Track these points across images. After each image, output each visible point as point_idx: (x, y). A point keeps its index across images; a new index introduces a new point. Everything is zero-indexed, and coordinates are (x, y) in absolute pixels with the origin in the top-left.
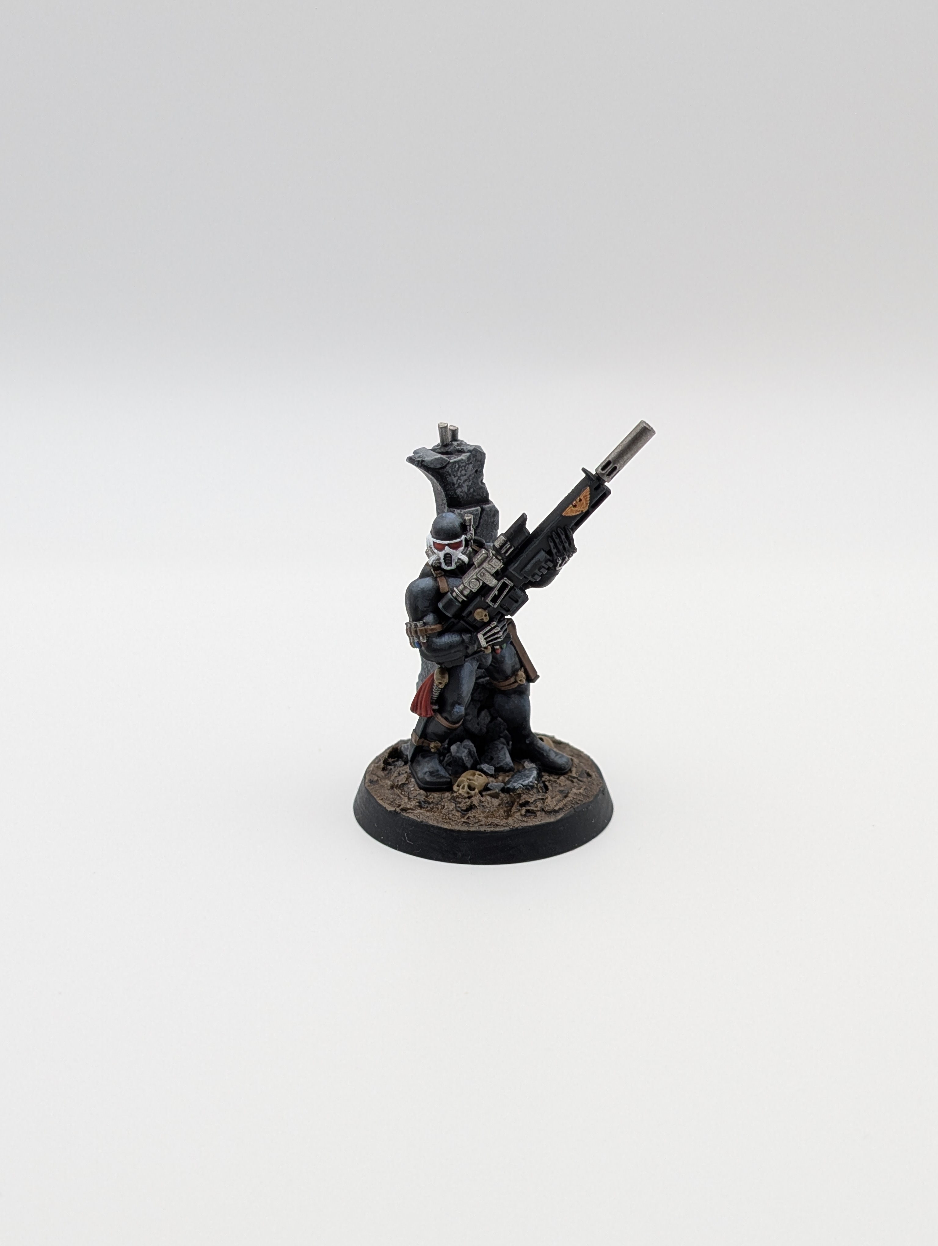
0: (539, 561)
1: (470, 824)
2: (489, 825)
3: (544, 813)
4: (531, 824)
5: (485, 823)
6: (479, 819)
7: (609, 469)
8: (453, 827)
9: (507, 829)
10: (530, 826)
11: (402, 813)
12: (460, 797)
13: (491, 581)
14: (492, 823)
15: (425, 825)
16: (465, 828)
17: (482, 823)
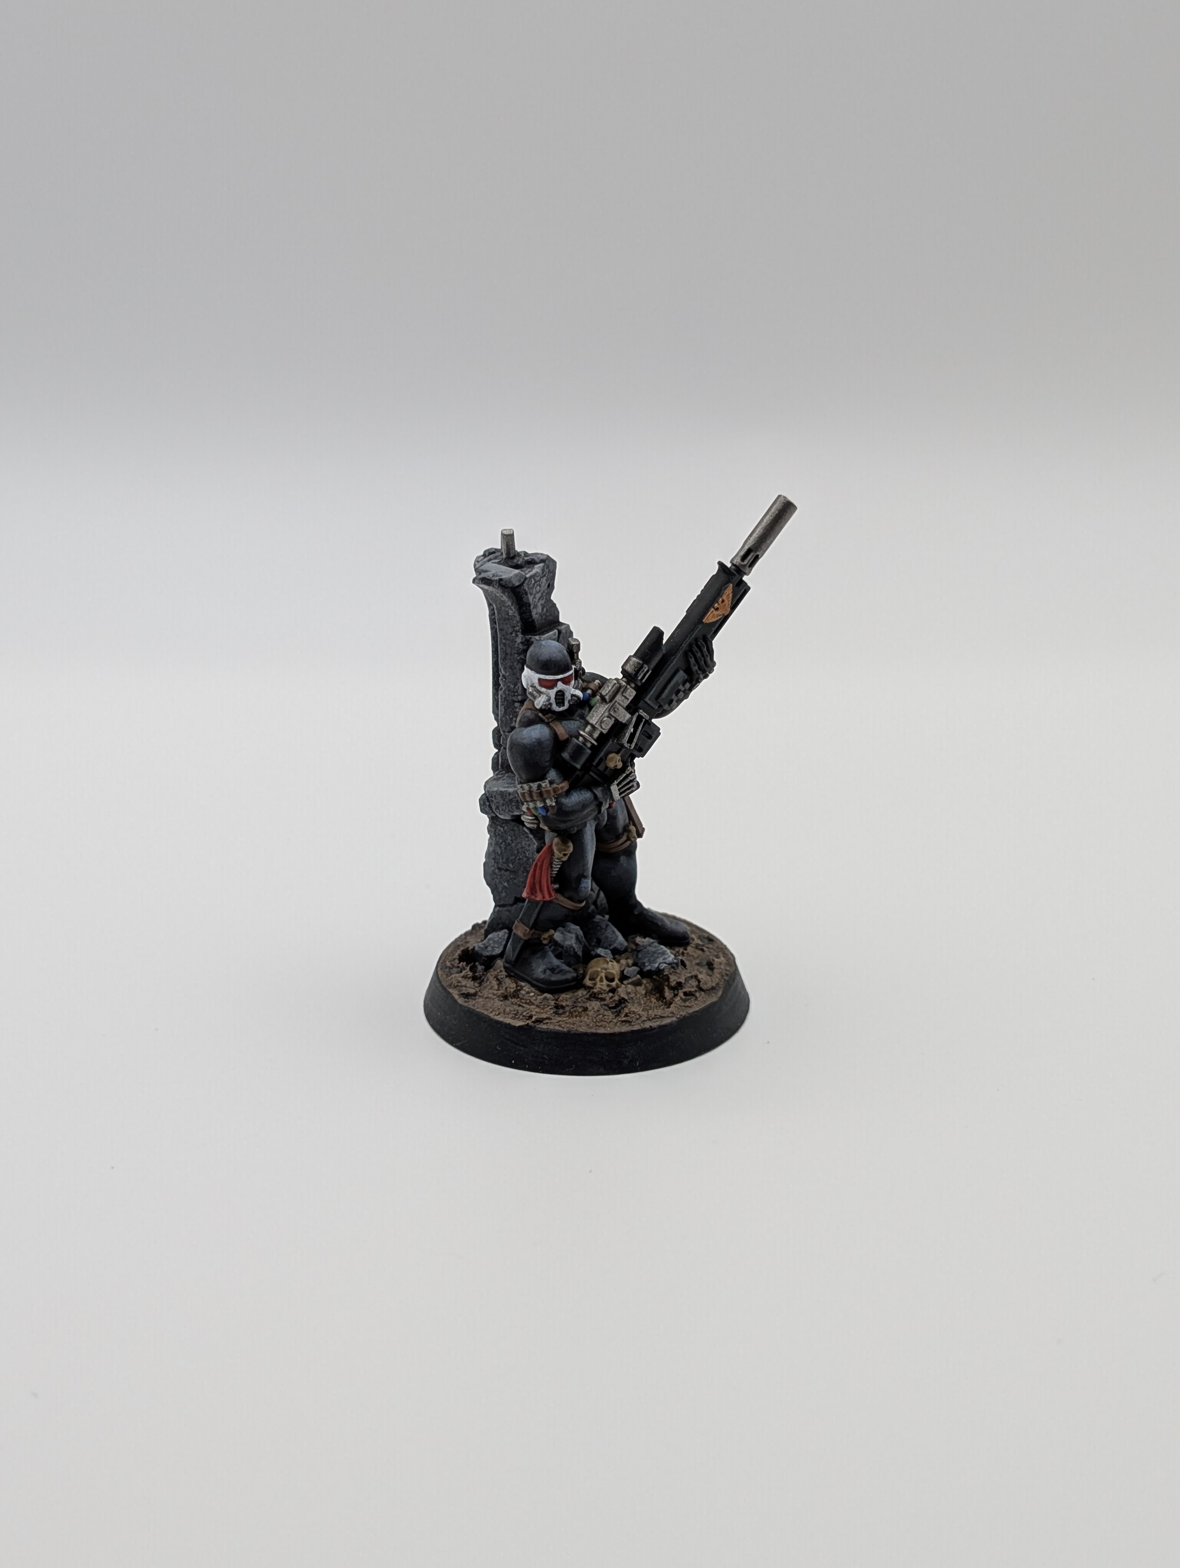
0: (677, 684)
1: (631, 1022)
2: (653, 1019)
3: (703, 993)
4: (697, 1009)
5: (647, 1018)
6: (639, 1014)
7: (750, 557)
8: (613, 1030)
9: (674, 1019)
10: (697, 1012)
11: (537, 1026)
12: (602, 992)
13: (625, 716)
14: (655, 1015)
15: (575, 1033)
16: (625, 1028)
17: (644, 1018)
